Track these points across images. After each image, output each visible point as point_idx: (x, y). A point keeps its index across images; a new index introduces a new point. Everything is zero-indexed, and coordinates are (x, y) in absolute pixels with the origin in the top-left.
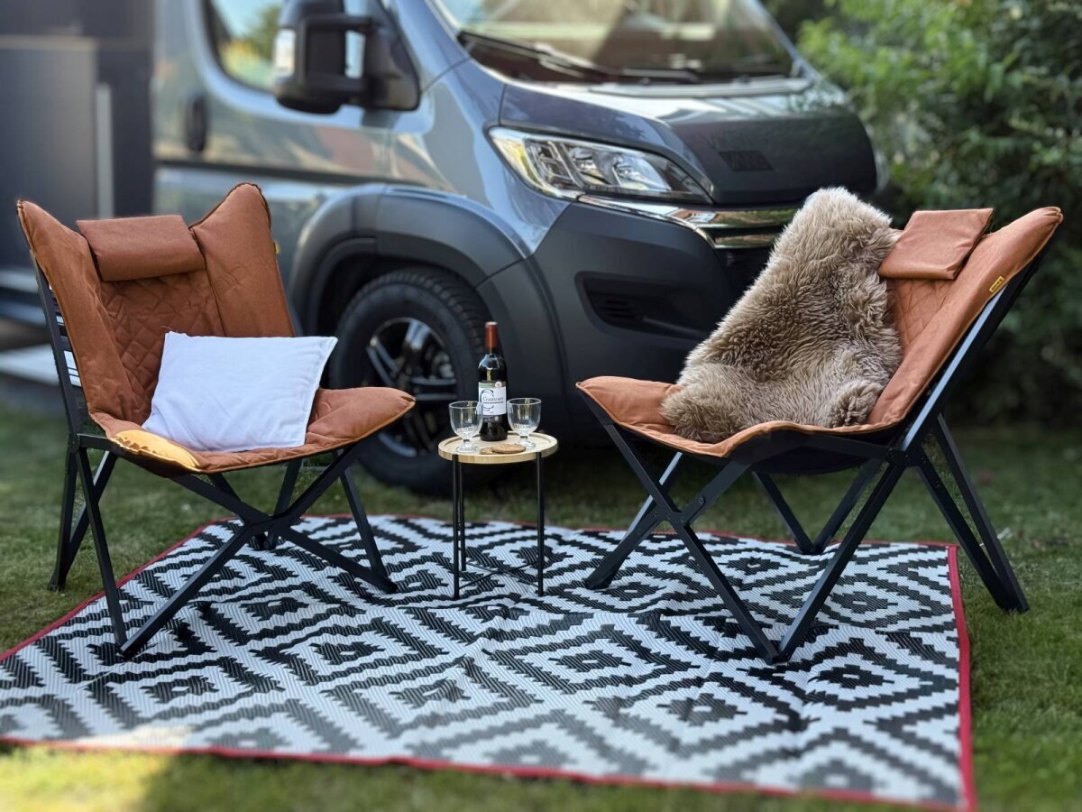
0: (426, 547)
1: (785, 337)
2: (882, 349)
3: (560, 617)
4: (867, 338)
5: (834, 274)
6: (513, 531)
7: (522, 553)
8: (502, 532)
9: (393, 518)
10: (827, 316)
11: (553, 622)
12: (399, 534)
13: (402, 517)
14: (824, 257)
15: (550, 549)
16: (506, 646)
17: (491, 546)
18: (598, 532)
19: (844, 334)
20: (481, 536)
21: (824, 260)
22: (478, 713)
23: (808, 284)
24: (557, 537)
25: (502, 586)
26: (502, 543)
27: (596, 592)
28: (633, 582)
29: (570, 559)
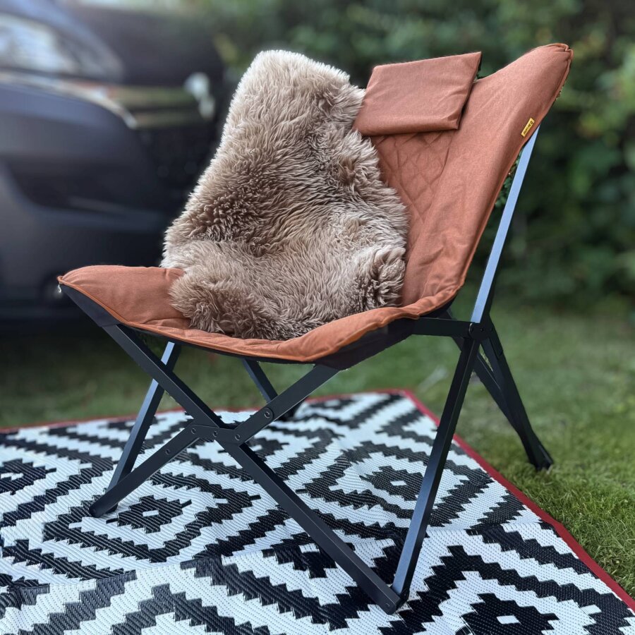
1: (273, 206)
2: (386, 210)
4: (365, 199)
5: (311, 135)
10: (313, 180)
14: (295, 117)
19: (337, 198)
21: (296, 120)
23: (285, 147)
27: (108, 522)
28: (145, 497)
29: (54, 473)
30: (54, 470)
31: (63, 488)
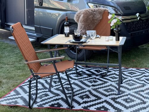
3: (103, 82)
11: (102, 83)
16: (95, 87)
22: (93, 101)
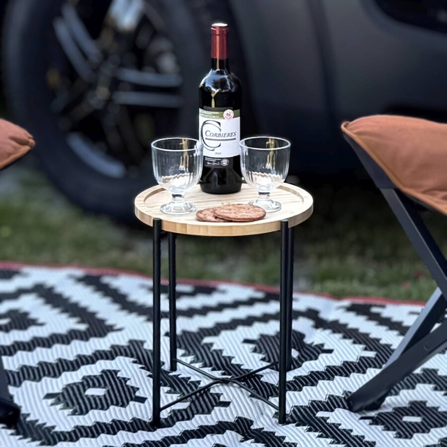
0: (120, 330)
6: (251, 302)
7: (260, 344)
8: (236, 305)
9: (79, 273)
12: (84, 303)
13: (94, 272)
15: (301, 336)
17: (217, 330)
18: (371, 306)
20: (204, 311)
24: (312, 314)
25: (226, 404)
26: (233, 325)
27: (362, 418)
28: (416, 402)
29: (329, 355)
30: (330, 351)
31: (330, 373)
